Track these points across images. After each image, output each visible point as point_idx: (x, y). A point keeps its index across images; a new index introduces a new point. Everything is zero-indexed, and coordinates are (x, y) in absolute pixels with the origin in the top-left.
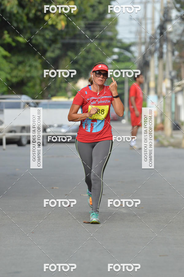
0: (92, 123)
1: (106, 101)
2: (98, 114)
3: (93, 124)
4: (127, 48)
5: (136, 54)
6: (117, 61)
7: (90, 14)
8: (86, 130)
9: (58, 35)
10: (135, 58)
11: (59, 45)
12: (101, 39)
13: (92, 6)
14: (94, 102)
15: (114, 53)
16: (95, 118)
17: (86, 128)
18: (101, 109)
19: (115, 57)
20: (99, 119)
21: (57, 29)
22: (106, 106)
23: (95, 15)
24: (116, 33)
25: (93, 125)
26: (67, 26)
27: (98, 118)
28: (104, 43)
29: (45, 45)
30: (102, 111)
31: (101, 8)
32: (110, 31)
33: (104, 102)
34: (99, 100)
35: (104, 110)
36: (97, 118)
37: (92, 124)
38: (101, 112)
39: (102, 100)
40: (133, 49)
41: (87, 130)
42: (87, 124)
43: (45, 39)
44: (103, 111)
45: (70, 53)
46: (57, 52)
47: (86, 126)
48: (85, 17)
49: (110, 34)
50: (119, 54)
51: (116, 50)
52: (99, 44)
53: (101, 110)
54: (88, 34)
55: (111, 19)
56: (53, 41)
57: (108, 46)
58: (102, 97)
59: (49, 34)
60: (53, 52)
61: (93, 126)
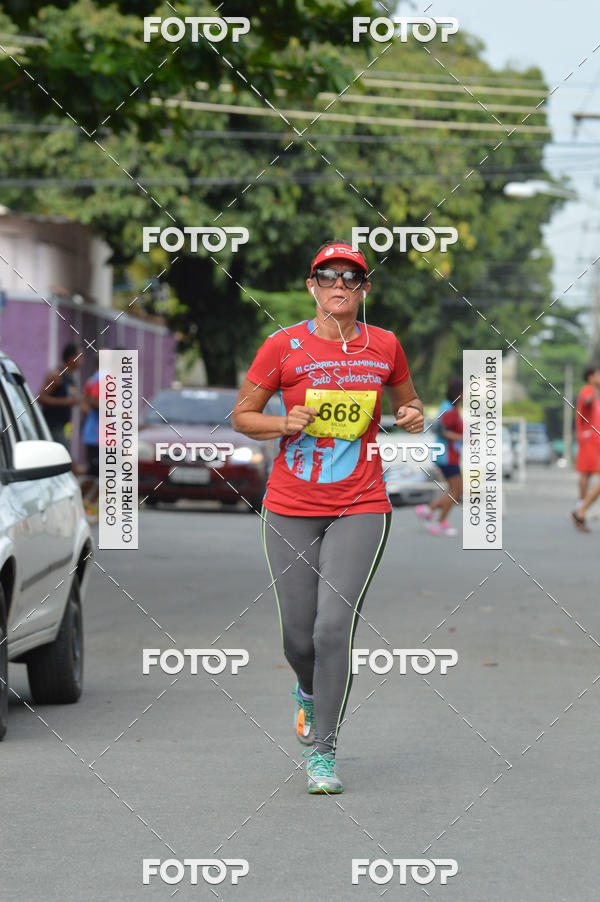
0: (319, 450)
1: (369, 376)
2: (338, 420)
3: (321, 454)
4: (571, 317)
5: (590, 330)
6: (551, 343)
7: (498, 249)
8: (297, 475)
9: (434, 290)
10: (586, 337)
11: (435, 309)
12: (519, 298)
13: (504, 235)
14: (325, 380)
15: (544, 327)
16: (326, 432)
17: (296, 464)
18: (349, 404)
19: (547, 334)
20: (341, 436)
21: (433, 279)
22: (366, 392)
23: (509, 251)
24: (549, 287)
25: (320, 457)
26: (454, 272)
27: (338, 435)
28: (526, 306)
29: (409, 309)
30: (353, 412)
31: (521, 238)
32: (538, 282)
33: (358, 379)
34: (344, 371)
35: (359, 407)
36: (334, 434)
37: (316, 454)
38: (350, 415)
39: (353, 373)
40: (583, 319)
41: (301, 473)
42: (298, 454)
43: (409, 297)
44: (355, 409)
45: (459, 327)
46: (432, 323)
47: (298, 458)
48: (488, 256)
49: (537, 289)
50: (556, 329)
51: (550, 321)
52: (517, 309)
53: (348, 407)
54: (494, 287)
55: (541, 260)
56: (424, 302)
57: (533, 313)
58: (355, 363)
59: (416, 288)
60: (424, 321)
61: (320, 462)
